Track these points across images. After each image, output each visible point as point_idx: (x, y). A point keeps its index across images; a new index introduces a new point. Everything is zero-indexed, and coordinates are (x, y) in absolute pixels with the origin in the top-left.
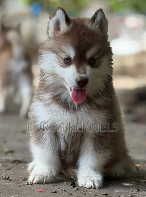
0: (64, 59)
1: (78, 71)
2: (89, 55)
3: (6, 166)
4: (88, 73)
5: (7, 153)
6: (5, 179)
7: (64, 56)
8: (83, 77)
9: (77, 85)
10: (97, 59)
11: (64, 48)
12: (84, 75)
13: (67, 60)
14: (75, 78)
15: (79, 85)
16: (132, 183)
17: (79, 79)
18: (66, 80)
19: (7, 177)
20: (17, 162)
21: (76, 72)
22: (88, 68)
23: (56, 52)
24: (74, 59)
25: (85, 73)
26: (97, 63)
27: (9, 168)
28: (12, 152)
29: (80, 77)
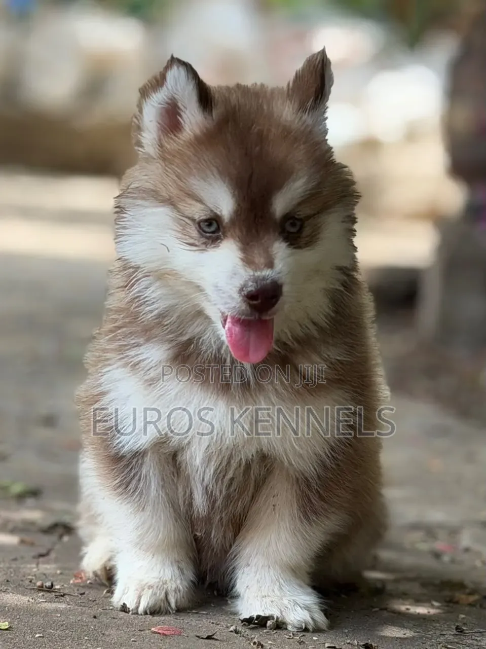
0: (199, 223)
1: (248, 261)
2: (280, 204)
3: (32, 544)
4: (279, 265)
5: (21, 497)
6: (41, 589)
7: (198, 212)
8: (264, 279)
9: (244, 307)
10: (309, 217)
11: (197, 185)
12: (267, 272)
13: (210, 225)
14: (238, 282)
15: (252, 307)
16: (433, 607)
17: (251, 287)
18: (209, 290)
19: (48, 584)
20: (60, 530)
21: (240, 263)
22: (280, 250)
23: (170, 202)
24: (233, 221)
25: (270, 265)
26: (307, 231)
27: (44, 551)
28: (34, 493)
29: (256, 280)
